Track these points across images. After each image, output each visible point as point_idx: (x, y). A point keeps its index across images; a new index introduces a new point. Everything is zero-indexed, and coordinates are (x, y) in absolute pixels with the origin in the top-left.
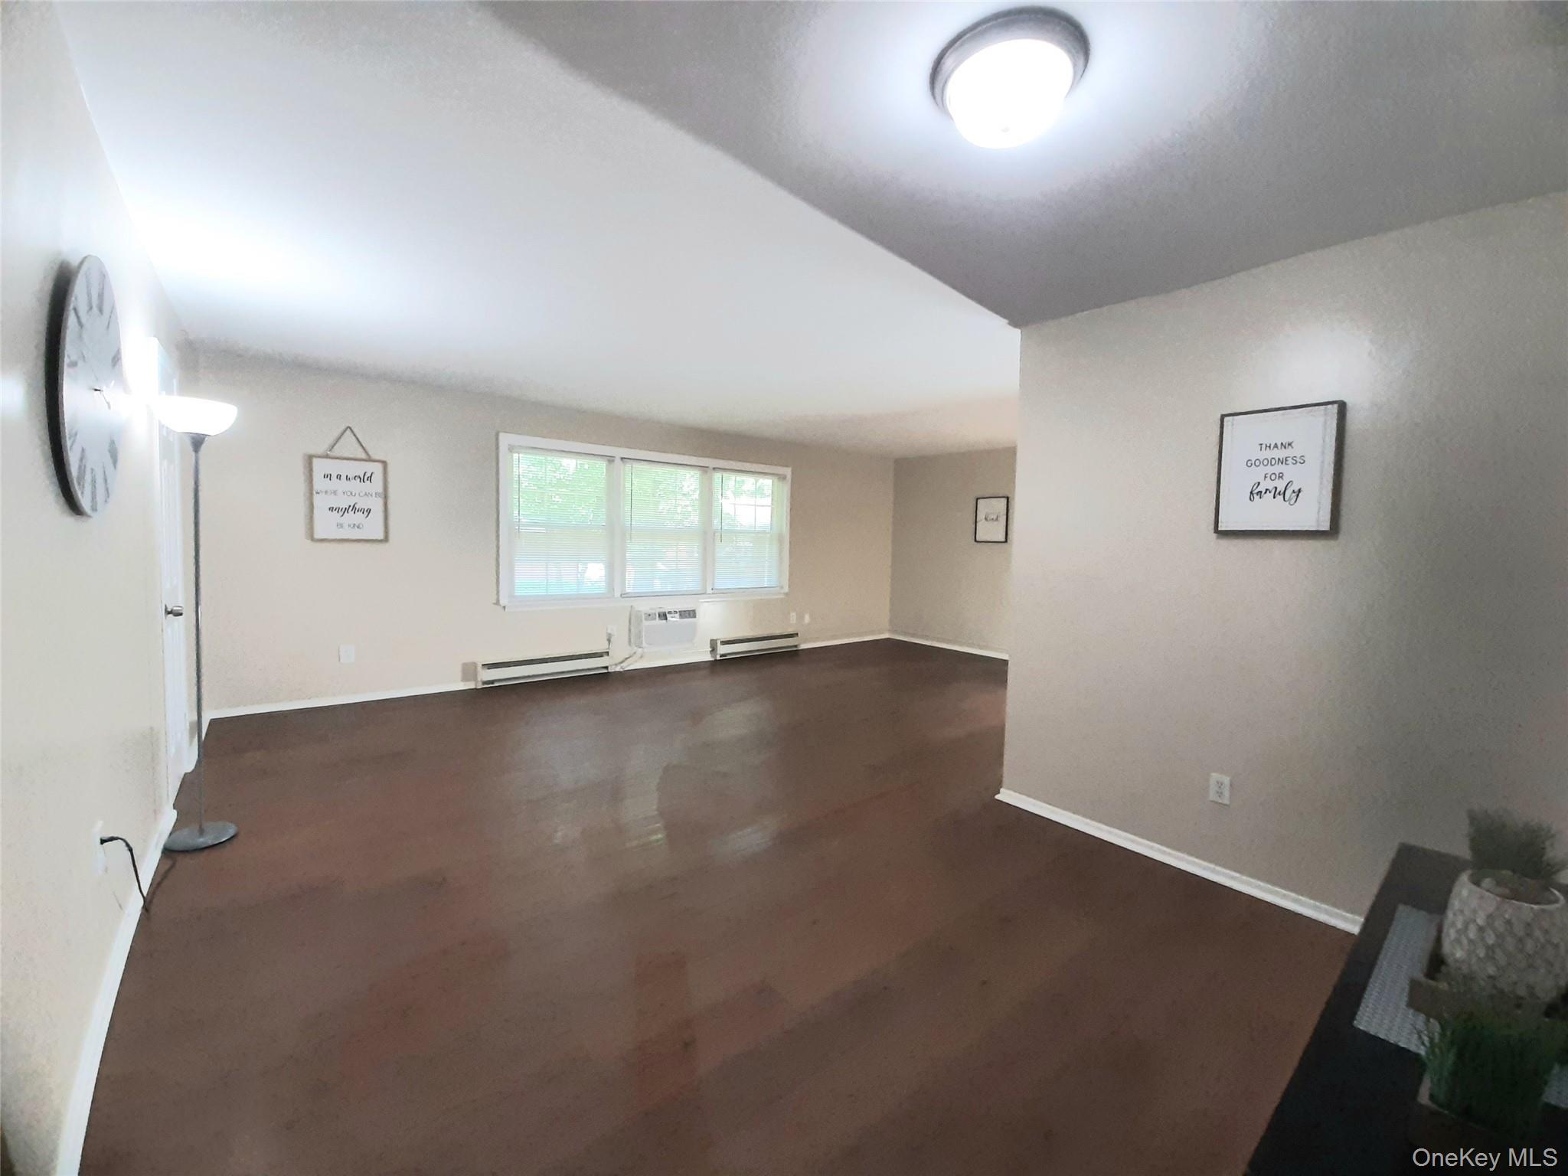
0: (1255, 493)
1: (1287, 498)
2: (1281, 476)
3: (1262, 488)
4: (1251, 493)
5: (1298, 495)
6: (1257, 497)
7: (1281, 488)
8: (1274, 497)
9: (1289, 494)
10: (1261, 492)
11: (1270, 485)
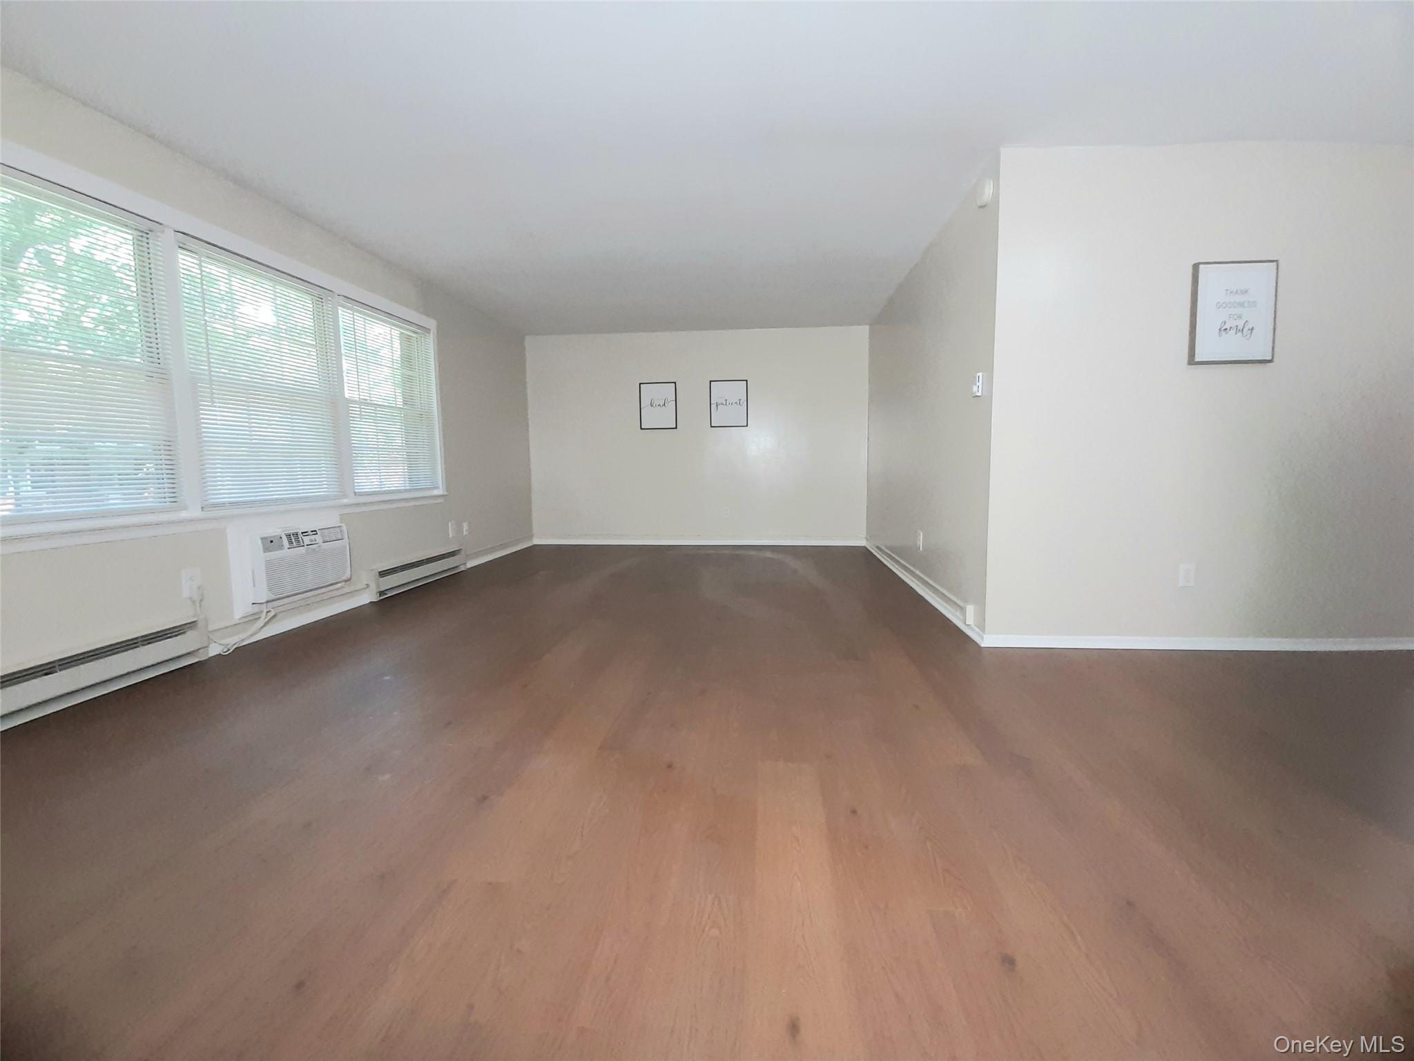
0: (1224, 330)
1: (1245, 334)
2: (1240, 317)
3: (1227, 326)
4: (1220, 329)
5: (1251, 332)
6: (1223, 333)
7: (1240, 327)
8: (1236, 334)
9: (1245, 330)
10: (1226, 329)
11: (1233, 324)
